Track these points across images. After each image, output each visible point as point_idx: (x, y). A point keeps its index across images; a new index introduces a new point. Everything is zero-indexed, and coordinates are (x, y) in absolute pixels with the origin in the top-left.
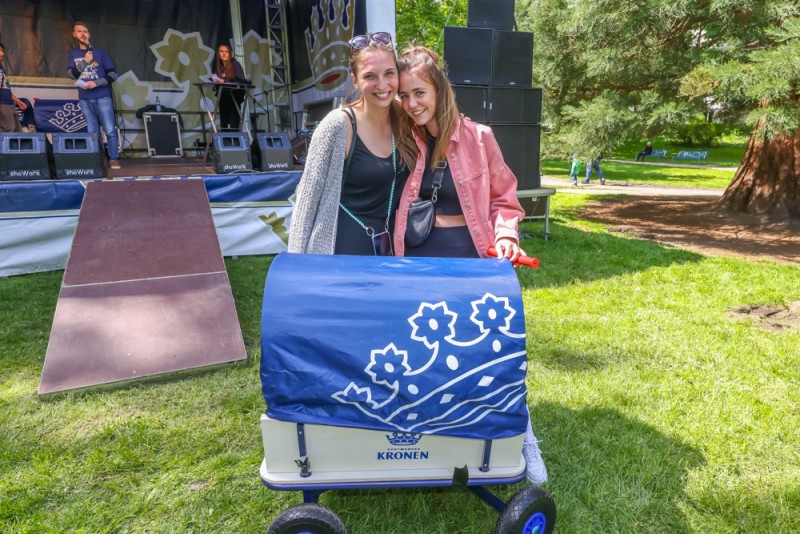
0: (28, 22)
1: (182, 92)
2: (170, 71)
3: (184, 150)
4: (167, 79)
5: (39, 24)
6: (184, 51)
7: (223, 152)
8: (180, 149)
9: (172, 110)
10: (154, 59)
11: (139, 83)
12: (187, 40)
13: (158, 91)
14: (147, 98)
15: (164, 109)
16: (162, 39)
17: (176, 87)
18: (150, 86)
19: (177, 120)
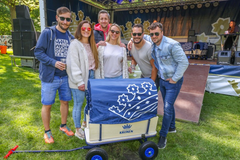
0: (180, 22)
1: (218, 38)
2: (216, 32)
3: (214, 57)
4: (215, 34)
5: (183, 22)
6: (223, 24)
7: (221, 57)
8: (213, 57)
9: (213, 44)
10: (212, 28)
11: (205, 36)
12: (224, 21)
13: (211, 38)
14: (206, 41)
15: (211, 44)
16: (216, 22)
17: (217, 36)
18: (208, 37)
19: (214, 48)
